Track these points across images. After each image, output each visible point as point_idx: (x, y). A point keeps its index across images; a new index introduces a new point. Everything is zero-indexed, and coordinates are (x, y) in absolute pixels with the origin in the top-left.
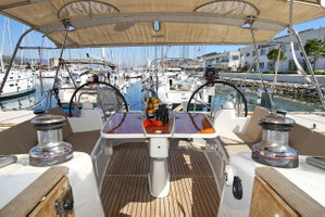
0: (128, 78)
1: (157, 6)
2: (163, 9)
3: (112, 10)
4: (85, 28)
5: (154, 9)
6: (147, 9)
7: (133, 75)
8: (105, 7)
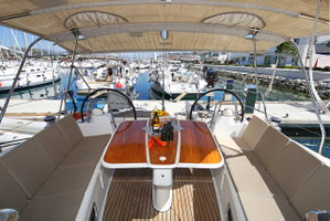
0: (138, 68)
1: (165, 16)
2: (171, 19)
3: (121, 20)
4: (95, 36)
5: (162, 19)
6: (156, 19)
7: (142, 66)
8: (113, 18)
